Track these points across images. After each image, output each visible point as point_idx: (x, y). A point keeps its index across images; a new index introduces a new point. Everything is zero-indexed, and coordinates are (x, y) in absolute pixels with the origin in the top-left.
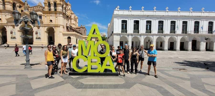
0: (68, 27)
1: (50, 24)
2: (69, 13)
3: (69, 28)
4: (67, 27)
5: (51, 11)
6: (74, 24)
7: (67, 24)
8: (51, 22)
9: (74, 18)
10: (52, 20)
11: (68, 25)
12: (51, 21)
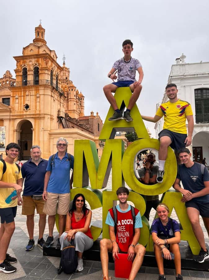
0: (62, 117)
1: (25, 113)
2: (66, 87)
3: (63, 121)
4: (60, 118)
5: (28, 85)
6: (74, 110)
7: (59, 111)
8: (26, 110)
9: (75, 98)
10: (29, 104)
11: (62, 115)
12: (27, 107)
